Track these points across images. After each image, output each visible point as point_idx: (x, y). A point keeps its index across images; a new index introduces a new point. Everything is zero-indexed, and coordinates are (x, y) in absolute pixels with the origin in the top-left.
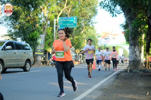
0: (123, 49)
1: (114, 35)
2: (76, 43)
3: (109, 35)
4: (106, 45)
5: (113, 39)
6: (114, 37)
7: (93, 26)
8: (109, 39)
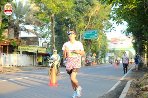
0: (128, 51)
1: (122, 40)
2: (94, 48)
3: (117, 41)
4: (115, 49)
5: (121, 43)
6: (121, 42)
7: (105, 34)
8: (117, 43)
